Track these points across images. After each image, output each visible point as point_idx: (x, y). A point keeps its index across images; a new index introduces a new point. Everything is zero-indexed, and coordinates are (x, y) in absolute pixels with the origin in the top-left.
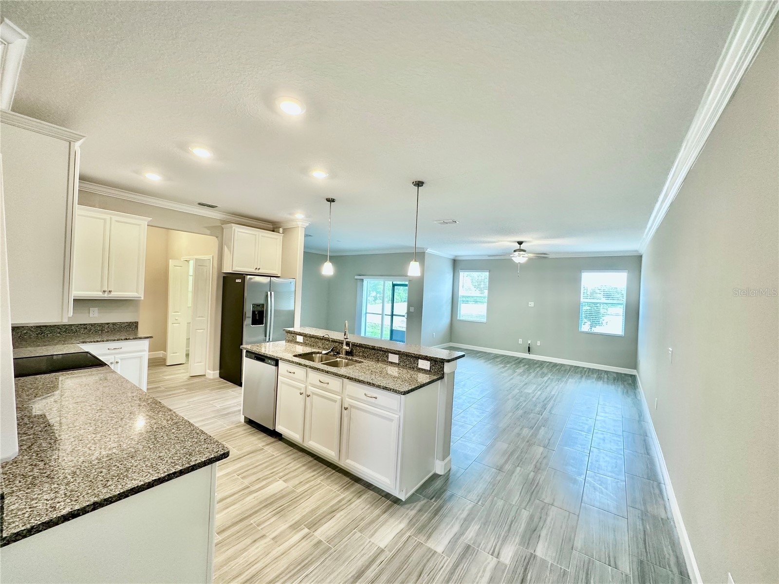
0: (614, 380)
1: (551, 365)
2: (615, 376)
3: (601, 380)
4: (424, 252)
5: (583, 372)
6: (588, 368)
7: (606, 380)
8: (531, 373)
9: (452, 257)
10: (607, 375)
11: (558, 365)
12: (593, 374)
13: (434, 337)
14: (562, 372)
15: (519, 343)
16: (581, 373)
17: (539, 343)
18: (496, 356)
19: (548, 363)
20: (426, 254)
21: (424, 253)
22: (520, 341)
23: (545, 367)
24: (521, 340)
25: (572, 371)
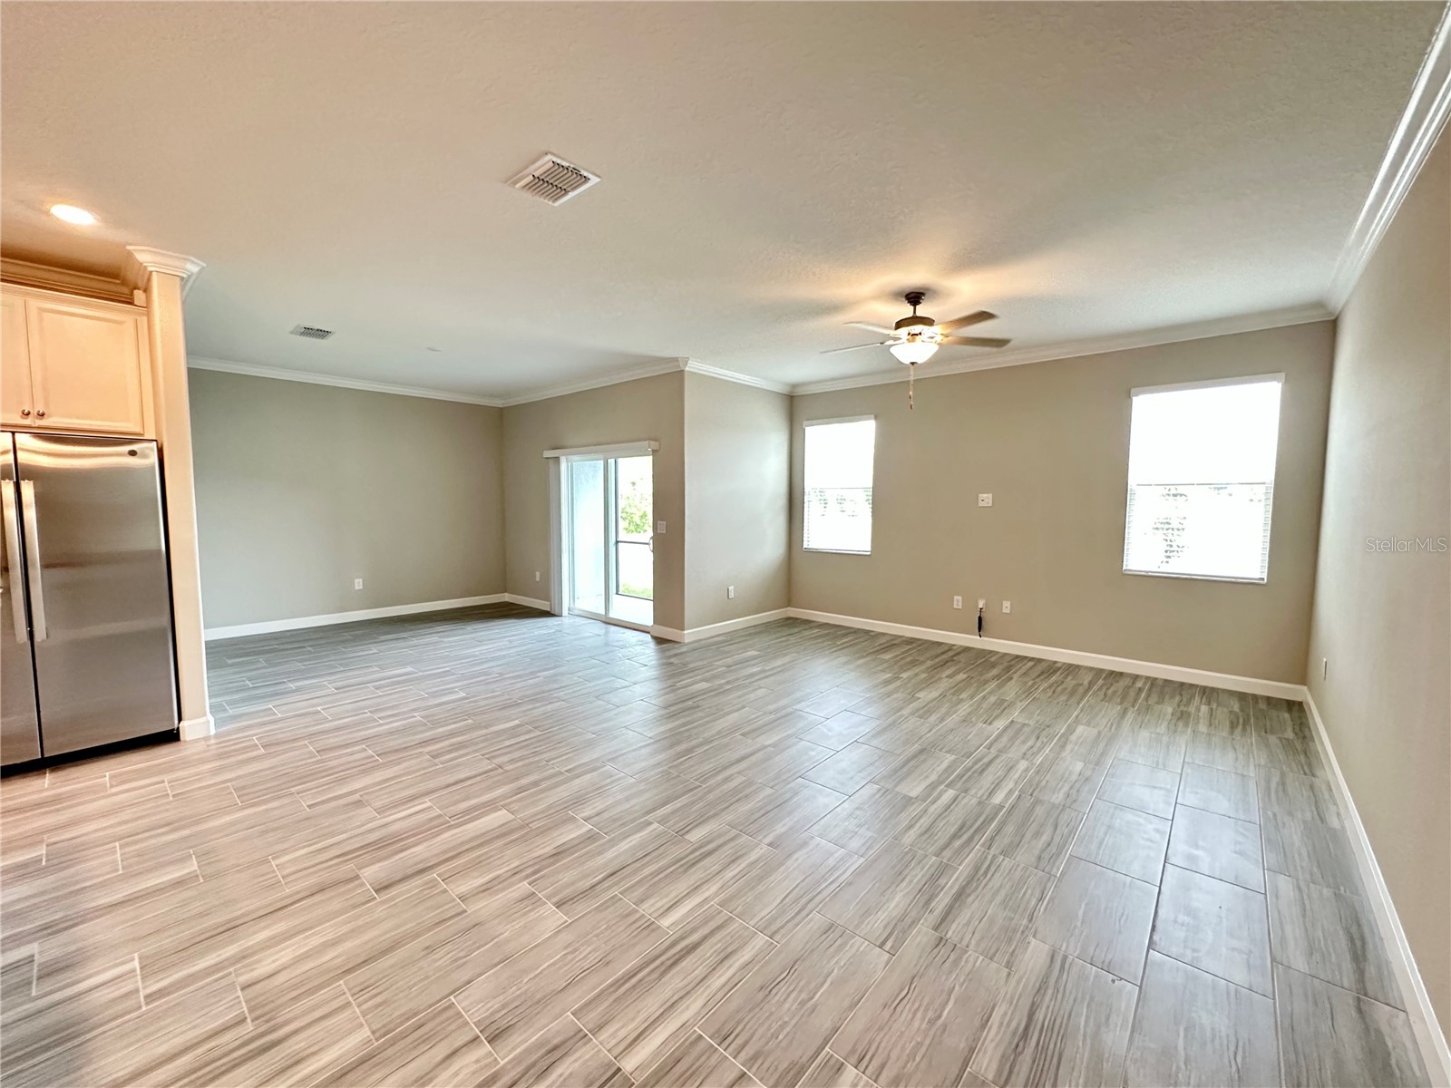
0: (1233, 726)
1: (1039, 668)
2: (1236, 708)
3: (1186, 725)
4: (682, 371)
5: (1132, 693)
6: (1147, 678)
7: (1203, 728)
8: (962, 700)
9: (784, 390)
10: (1209, 703)
11: (1059, 669)
12: (1161, 701)
13: (732, 595)
14: (1063, 698)
15: (955, 606)
16: (1124, 698)
17: (1006, 606)
18: (893, 643)
19: (1031, 664)
20: (686, 374)
21: (680, 374)
22: (958, 601)
23: (1015, 677)
24: (960, 598)
25: (1095, 693)
